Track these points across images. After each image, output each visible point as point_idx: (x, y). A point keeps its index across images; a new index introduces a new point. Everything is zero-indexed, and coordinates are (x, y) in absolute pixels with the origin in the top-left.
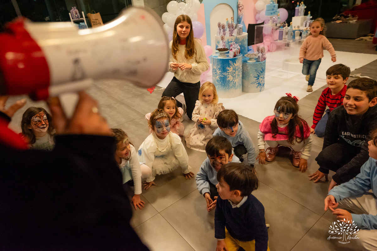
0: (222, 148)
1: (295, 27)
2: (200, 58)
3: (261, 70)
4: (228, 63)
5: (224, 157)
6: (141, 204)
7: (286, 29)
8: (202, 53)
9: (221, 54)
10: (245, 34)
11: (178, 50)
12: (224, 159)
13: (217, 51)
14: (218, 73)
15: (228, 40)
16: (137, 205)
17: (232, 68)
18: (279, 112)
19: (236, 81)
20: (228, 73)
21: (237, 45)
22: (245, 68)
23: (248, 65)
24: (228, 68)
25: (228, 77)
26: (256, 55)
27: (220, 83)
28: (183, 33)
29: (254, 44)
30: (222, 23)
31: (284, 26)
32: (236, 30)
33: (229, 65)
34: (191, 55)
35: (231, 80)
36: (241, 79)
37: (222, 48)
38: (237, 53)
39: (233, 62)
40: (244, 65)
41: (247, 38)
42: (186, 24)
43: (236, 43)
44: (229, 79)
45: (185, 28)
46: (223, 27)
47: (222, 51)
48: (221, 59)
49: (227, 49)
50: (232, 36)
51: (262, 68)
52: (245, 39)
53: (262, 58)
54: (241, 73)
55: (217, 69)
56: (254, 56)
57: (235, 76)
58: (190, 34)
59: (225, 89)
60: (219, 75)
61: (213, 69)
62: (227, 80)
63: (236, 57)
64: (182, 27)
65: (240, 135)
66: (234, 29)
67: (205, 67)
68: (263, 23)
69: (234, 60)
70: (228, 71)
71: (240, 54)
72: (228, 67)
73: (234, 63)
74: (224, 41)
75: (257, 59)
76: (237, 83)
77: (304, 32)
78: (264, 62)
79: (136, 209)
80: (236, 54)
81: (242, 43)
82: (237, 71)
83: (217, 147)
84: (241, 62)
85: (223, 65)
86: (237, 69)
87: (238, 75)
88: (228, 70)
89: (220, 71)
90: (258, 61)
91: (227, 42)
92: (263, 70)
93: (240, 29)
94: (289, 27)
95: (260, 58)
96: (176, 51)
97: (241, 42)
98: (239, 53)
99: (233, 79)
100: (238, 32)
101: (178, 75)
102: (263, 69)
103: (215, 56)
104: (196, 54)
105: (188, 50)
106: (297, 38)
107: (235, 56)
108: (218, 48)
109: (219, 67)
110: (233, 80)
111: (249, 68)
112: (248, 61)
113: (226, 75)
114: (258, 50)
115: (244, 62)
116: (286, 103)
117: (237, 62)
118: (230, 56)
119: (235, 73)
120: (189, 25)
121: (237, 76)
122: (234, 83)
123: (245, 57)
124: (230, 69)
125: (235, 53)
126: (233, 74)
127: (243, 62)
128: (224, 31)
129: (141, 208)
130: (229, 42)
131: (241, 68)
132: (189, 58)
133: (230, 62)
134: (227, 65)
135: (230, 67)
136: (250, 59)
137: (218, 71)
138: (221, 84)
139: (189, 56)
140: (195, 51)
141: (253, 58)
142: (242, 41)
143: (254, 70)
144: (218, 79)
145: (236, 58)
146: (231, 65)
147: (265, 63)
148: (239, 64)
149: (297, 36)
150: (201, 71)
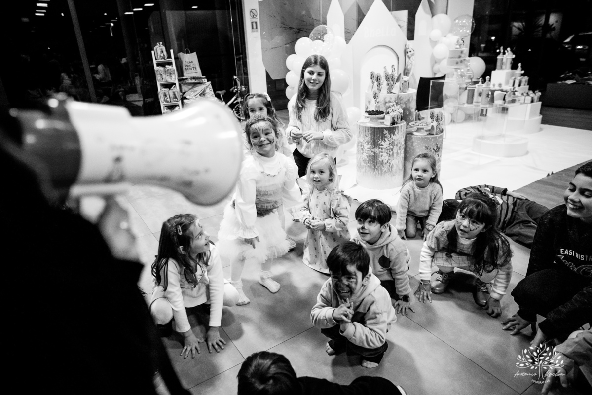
0: (352, 262)
1: (494, 85)
2: (337, 122)
3: (435, 149)
4: (382, 133)
5: (354, 277)
6: (220, 344)
7: (480, 87)
8: (341, 114)
9: (371, 119)
10: (413, 91)
11: (303, 107)
12: (355, 280)
13: (367, 115)
14: (366, 148)
15: (385, 99)
16: (213, 346)
17: (387, 142)
18: (463, 217)
19: (393, 162)
20: (382, 149)
21: (398, 106)
22: (409, 143)
23: (413, 140)
24: (381, 142)
25: (380, 156)
26: (428, 124)
27: (369, 165)
28: (312, 81)
29: (427, 109)
30: (376, 73)
31: (477, 83)
32: (398, 85)
33: (383, 137)
34: (324, 117)
35: (385, 161)
36: (402, 160)
37: (373, 111)
38: (398, 119)
39: (390, 133)
40: (408, 138)
41: (415, 97)
42: (318, 68)
43: (397, 104)
44: (382, 158)
45: (315, 74)
46: (378, 79)
47: (374, 115)
48: (371, 128)
49: (382, 113)
50: (391, 92)
51: (437, 145)
52: (412, 99)
53: (437, 129)
54: (403, 150)
55: (364, 142)
56: (424, 124)
57: (393, 155)
58: (324, 84)
59: (376, 174)
60: (366, 152)
61: (359, 142)
62: (380, 160)
63: (396, 125)
64: (311, 73)
65: (387, 245)
66: (395, 82)
67: (345, 137)
68: (443, 78)
69: (391, 130)
70: (381, 147)
71: (403, 121)
72: (382, 140)
73: (392, 135)
74: (378, 100)
75: (429, 130)
76: (395, 166)
77: (508, 93)
78: (439, 135)
79: (211, 351)
80: (396, 120)
81: (406, 104)
82: (395, 147)
83: (344, 259)
84: (403, 133)
85: (375, 136)
86: (396, 144)
87: (397, 154)
88: (382, 145)
89: (369, 146)
90: (430, 134)
91: (383, 102)
92: (439, 149)
93: (404, 84)
94: (484, 85)
95: (434, 130)
96: (302, 108)
97: (404, 103)
98: (400, 119)
99: (389, 159)
100: (401, 88)
101: (302, 147)
102: (439, 146)
103: (363, 123)
104: (332, 115)
105: (319, 109)
106: (498, 102)
107: (393, 123)
108: (368, 110)
109: (367, 138)
110: (389, 161)
111: (416, 144)
112: (415, 133)
113: (378, 152)
114: (432, 117)
115: (409, 135)
116: (478, 205)
117: (396, 133)
118: (385, 123)
119: (392, 151)
120: (323, 71)
121: (395, 155)
122: (389, 166)
123: (411, 127)
124: (385, 144)
125: (393, 118)
126: (390, 152)
127: (406, 134)
128: (379, 85)
129: (218, 350)
130: (386, 103)
131: (403, 143)
132: (321, 121)
133: (385, 132)
134: (381, 137)
135: (385, 140)
136: (418, 130)
137: (365, 145)
138: (370, 167)
139: (321, 117)
140: (331, 111)
141: (423, 128)
142: (407, 101)
143: (424, 148)
144: (366, 157)
145: (395, 127)
146: (386, 137)
147: (441, 137)
148: (399, 136)
149: (497, 100)
150: (338, 143)
